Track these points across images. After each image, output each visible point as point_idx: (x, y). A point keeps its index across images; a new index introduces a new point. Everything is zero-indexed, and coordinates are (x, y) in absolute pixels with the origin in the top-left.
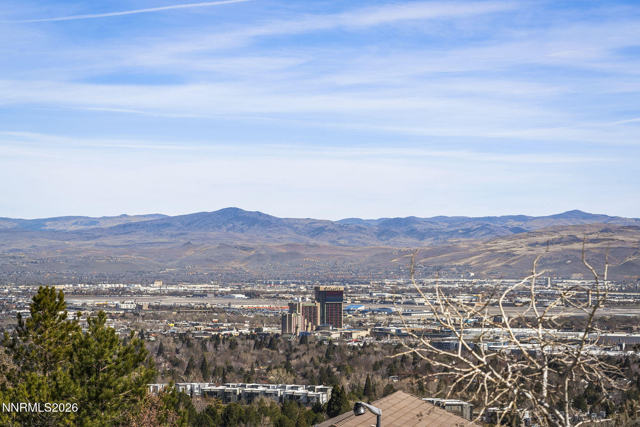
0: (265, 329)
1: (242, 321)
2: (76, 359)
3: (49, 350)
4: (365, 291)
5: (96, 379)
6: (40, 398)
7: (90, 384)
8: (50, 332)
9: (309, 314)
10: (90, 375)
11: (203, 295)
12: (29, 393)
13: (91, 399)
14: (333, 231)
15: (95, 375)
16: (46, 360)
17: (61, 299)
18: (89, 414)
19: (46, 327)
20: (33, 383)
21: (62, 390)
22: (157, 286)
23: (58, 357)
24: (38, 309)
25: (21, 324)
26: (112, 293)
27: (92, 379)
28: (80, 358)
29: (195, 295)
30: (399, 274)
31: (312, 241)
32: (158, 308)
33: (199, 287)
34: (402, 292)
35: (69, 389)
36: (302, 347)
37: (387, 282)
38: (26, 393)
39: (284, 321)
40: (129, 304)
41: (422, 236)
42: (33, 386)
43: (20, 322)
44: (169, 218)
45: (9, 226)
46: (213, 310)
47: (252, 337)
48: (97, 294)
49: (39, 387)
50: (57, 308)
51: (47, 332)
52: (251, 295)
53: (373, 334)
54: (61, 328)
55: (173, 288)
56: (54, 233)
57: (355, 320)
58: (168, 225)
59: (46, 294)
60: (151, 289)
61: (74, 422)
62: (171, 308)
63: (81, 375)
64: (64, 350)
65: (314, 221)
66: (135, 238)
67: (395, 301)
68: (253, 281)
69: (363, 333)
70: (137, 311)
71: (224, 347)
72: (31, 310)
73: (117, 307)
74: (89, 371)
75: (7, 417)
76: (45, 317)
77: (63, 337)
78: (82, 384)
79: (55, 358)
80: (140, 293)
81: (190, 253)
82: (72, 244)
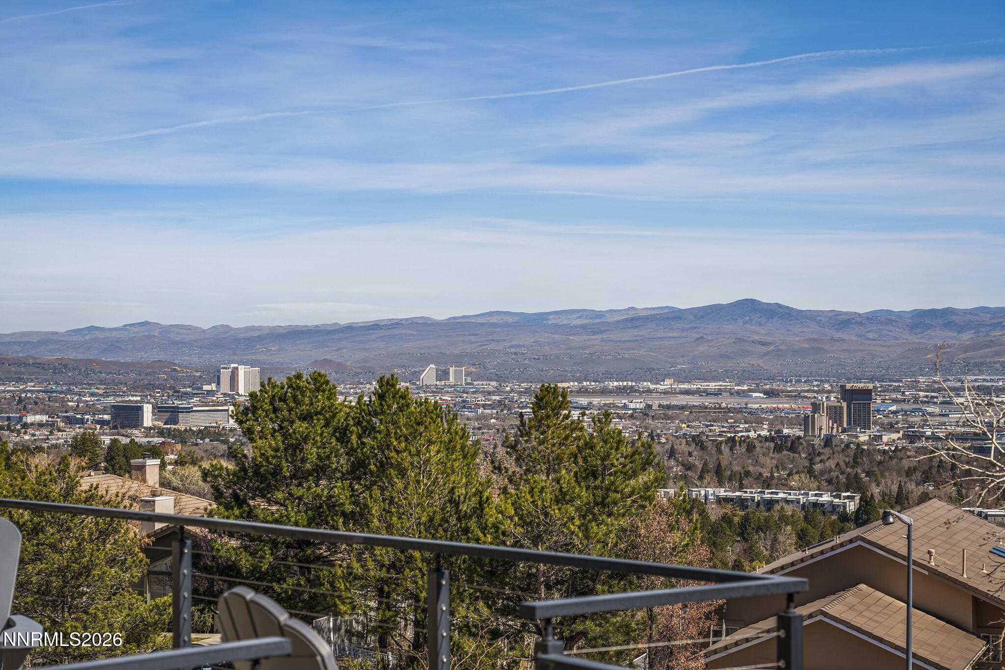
0: (786, 431)
1: (760, 422)
2: (580, 461)
3: (552, 452)
4: (897, 390)
5: (602, 483)
6: (543, 502)
7: (596, 488)
8: (553, 433)
9: (834, 414)
10: (596, 478)
11: (717, 393)
12: (532, 497)
13: (596, 504)
14: (861, 324)
15: (600, 478)
16: (549, 462)
17: (564, 397)
18: (595, 519)
19: (549, 427)
20: (536, 487)
21: (565, 494)
22: (667, 384)
23: (562, 459)
24: (540, 408)
25: (523, 424)
26: (620, 391)
27: (598, 482)
28: (585, 460)
29: (708, 393)
30: (935, 370)
31: (837, 335)
32: (669, 407)
33: (713, 385)
34: (939, 390)
35: (574, 492)
36: (827, 451)
37: (921, 379)
38: (528, 496)
39: (807, 422)
40: (637, 404)
41: (961, 329)
42: (536, 490)
43: (521, 421)
44: (680, 310)
45: (510, 320)
46: (729, 410)
47: (770, 439)
48: (604, 392)
49: (542, 490)
50: (560, 407)
51: (550, 432)
52: (770, 394)
53: (905, 436)
54: (565, 428)
55: (685, 386)
56: (557, 328)
57: (886, 421)
58: (678, 318)
59: (549, 392)
60: (661, 387)
61: (579, 528)
62: (682, 408)
63: (586, 478)
64: (568, 452)
65: (839, 313)
66: (643, 332)
67: (929, 401)
68: (772, 379)
69: (895, 436)
70: (647, 411)
71: (740, 450)
72: (533, 408)
73: (625, 407)
74: (594, 475)
75: (509, 522)
76: (548, 417)
77: (566, 438)
78: (588, 488)
79: (559, 459)
80: (649, 391)
81: (703, 348)
82: (576, 339)
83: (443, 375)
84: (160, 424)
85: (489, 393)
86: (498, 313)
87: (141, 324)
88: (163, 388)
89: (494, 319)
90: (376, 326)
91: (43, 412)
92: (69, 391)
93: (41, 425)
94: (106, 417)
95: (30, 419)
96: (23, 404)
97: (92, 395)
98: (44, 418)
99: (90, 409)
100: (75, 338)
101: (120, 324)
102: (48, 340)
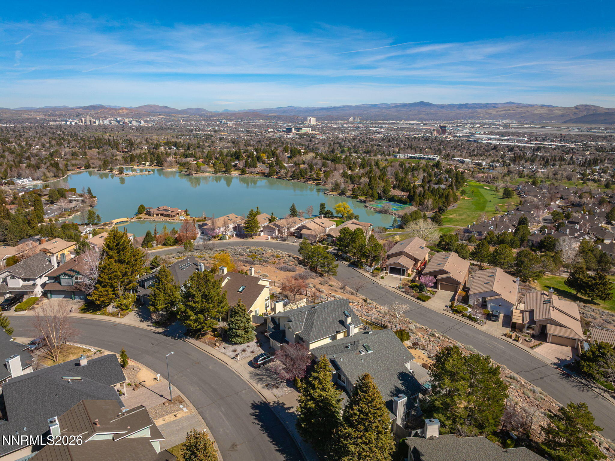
0: (427, 135)
1: (422, 132)
4: (453, 123)
9: (438, 131)
11: (413, 124)
14: (447, 107)
22: (403, 122)
26: (392, 123)
29: (411, 124)
30: (462, 118)
31: (441, 110)
32: (402, 128)
33: (412, 122)
34: (462, 124)
36: (435, 141)
37: (459, 120)
39: (432, 133)
40: (396, 127)
41: (469, 108)
44: (407, 104)
45: (369, 106)
46: (415, 129)
47: (423, 137)
48: (389, 124)
52: (425, 124)
53: (453, 136)
55: (406, 122)
56: (379, 108)
57: (450, 132)
58: (406, 106)
60: (401, 122)
62: (405, 128)
65: (442, 105)
66: (398, 109)
67: (460, 127)
68: (425, 120)
69: (451, 136)
70: (397, 129)
71: (417, 140)
73: (393, 128)
80: (399, 123)
81: (411, 113)
82: (384, 110)
83: (354, 119)
84: (296, 132)
85: (364, 124)
86: (366, 104)
87: (290, 107)
88: (295, 122)
89: (365, 106)
90: (340, 107)
91: (271, 128)
92: (277, 123)
93: (272, 132)
94: (285, 130)
95: (270, 130)
96: (268, 126)
97: (281, 124)
98: (272, 130)
99: (281, 128)
100: (278, 110)
101: (286, 107)
102: (271, 110)
